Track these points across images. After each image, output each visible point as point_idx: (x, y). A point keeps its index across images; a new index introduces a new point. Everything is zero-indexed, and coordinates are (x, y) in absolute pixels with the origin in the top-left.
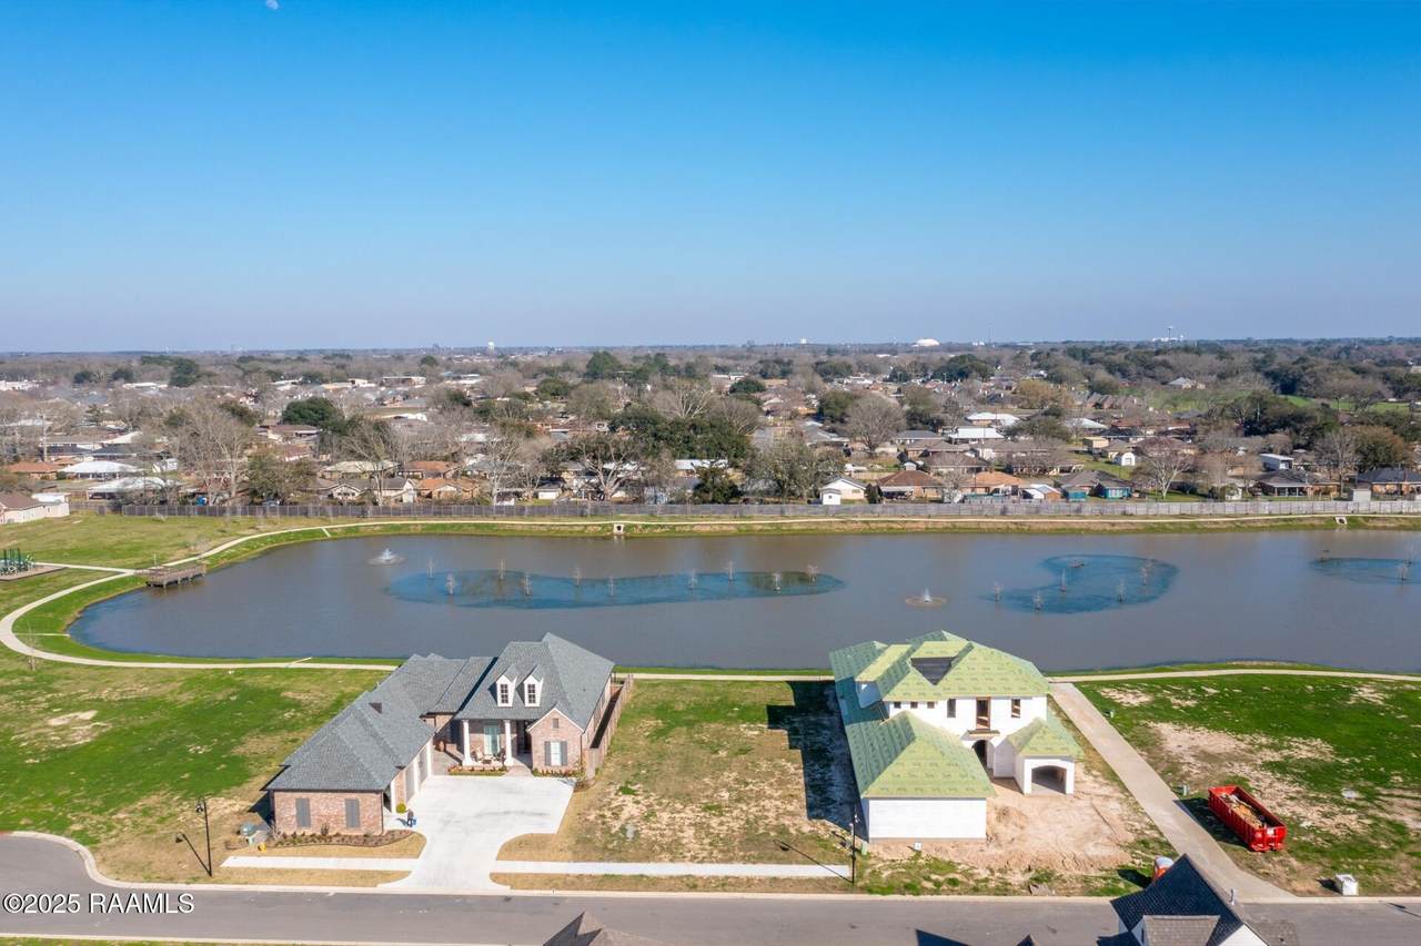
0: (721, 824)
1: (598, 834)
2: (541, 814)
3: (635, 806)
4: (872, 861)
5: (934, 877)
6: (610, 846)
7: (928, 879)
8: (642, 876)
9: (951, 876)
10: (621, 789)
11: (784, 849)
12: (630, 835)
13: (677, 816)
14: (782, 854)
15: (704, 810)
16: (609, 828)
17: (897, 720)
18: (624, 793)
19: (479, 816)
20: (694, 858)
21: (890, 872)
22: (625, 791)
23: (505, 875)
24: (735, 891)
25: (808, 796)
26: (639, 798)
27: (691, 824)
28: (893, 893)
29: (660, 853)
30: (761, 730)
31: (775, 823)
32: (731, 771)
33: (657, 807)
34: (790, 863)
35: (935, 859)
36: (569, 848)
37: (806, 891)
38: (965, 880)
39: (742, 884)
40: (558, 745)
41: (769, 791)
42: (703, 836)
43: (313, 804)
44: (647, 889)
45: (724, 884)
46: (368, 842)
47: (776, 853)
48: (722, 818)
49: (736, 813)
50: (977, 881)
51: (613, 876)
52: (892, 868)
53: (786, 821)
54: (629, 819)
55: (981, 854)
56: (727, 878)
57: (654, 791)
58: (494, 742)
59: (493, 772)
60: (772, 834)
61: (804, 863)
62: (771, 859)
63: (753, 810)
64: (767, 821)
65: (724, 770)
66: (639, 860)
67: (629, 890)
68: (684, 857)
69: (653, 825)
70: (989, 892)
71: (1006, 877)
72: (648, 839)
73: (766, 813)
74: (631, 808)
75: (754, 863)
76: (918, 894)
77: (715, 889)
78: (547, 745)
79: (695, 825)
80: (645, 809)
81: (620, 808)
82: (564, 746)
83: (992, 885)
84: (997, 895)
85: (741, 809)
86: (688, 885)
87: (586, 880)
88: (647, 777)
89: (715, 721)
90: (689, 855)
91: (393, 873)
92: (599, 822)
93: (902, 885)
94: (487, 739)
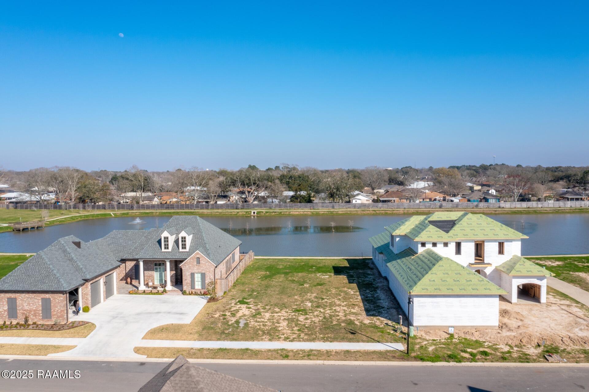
0: (306, 319)
1: (219, 325)
2: (181, 314)
3: (247, 310)
4: (419, 341)
5: (469, 350)
6: (227, 332)
7: (465, 352)
8: (247, 349)
9: (481, 349)
10: (239, 301)
11: (352, 333)
12: (241, 325)
13: (275, 314)
14: (351, 336)
15: (294, 312)
16: (228, 322)
17: (424, 254)
18: (240, 304)
19: (138, 314)
20: (286, 339)
21: (434, 347)
22: (242, 302)
23: (145, 348)
24: (317, 359)
25: (364, 305)
26: (251, 306)
27: (285, 319)
28: (441, 361)
29: (263, 335)
30: (330, 276)
31: (344, 318)
32: (312, 293)
33: (263, 310)
34: (358, 342)
35: (465, 339)
36: (197, 332)
37: (372, 359)
38: (493, 352)
39: (323, 355)
40: (199, 275)
41: (338, 302)
42: (294, 325)
43: (19, 302)
44: (250, 357)
45: (309, 354)
46: (55, 328)
47: (346, 335)
48: (307, 316)
49: (316, 313)
50: (502, 353)
51: (226, 349)
52: (435, 345)
53: (352, 318)
54: (243, 316)
55: (499, 335)
56: (311, 350)
57: (261, 302)
58: (161, 276)
59: (158, 293)
60: (343, 324)
61: (368, 342)
62: (343, 339)
63: (328, 311)
64: (338, 318)
65: (308, 293)
66: (247, 340)
67: (237, 359)
68: (280, 338)
69: (258, 320)
70: (515, 360)
71: (524, 350)
72: (254, 328)
73: (337, 313)
74: (244, 310)
75: (331, 342)
76: (460, 362)
77: (302, 358)
78: (192, 275)
79: (288, 319)
80: (254, 311)
81: (237, 311)
82: (203, 276)
83: (515, 355)
84: (522, 362)
85: (320, 311)
86: (281, 355)
87: (205, 352)
88: (257, 296)
89: (302, 272)
90: (283, 336)
91: (63, 347)
92: (222, 318)
93: (446, 355)
94: (156, 275)
